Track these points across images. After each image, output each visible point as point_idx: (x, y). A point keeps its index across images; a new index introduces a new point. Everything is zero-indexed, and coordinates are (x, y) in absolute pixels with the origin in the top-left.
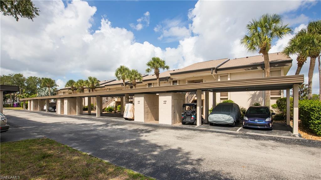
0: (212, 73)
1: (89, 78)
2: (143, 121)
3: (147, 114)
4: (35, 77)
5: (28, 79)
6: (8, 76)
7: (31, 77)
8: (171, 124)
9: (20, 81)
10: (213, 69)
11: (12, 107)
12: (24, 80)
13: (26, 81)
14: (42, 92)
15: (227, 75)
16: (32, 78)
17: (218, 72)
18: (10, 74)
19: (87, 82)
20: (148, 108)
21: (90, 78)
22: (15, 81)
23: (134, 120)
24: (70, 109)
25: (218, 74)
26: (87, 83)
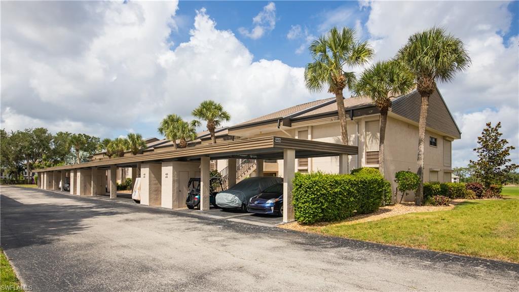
0: (279, 128)
1: (129, 136)
2: (148, 204)
3: (156, 193)
4: (67, 133)
5: (57, 136)
6: (24, 132)
7: (61, 133)
8: (171, 208)
9: (41, 141)
10: (281, 119)
11: (29, 184)
12: (49, 138)
13: (53, 140)
14: (72, 158)
15: (306, 129)
16: (63, 135)
17: (292, 124)
18: (27, 128)
19: (126, 142)
20: (157, 184)
21: (131, 136)
22: (34, 139)
23: (140, 203)
24: (85, 186)
25: (292, 127)
26: (125, 144)
